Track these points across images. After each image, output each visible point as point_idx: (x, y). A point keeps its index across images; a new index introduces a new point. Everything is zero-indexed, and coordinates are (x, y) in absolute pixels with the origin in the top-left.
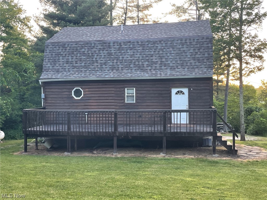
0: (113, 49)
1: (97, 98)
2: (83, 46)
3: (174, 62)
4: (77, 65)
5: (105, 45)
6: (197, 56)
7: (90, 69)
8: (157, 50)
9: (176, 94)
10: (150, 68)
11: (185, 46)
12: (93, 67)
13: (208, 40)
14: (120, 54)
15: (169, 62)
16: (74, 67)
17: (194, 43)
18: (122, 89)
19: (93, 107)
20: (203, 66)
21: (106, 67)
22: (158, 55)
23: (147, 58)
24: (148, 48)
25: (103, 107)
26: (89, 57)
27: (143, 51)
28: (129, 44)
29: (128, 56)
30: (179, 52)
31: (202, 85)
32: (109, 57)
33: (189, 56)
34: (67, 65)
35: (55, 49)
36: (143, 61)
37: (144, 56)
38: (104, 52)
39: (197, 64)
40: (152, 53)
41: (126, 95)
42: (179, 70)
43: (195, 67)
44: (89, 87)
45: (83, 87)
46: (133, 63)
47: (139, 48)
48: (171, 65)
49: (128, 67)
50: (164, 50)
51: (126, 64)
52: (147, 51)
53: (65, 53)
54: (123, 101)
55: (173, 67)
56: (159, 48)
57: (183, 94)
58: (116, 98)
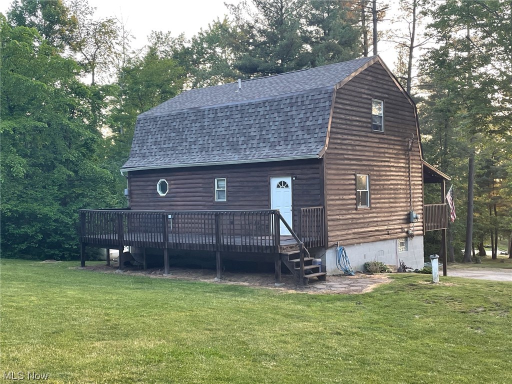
0: (206, 120)
1: (183, 194)
2: (175, 117)
3: (276, 135)
4: (165, 146)
5: (199, 114)
6: (308, 123)
7: (177, 152)
8: (259, 117)
9: (278, 186)
10: (245, 146)
11: (294, 108)
12: (181, 148)
13: (326, 96)
14: (213, 127)
15: (270, 136)
16: (162, 149)
17: (308, 102)
18: (211, 181)
19: (179, 208)
20: (312, 140)
21: (196, 147)
22: (258, 125)
23: (245, 131)
24: (247, 115)
25: (190, 207)
26: (179, 134)
27: (241, 120)
28: (226, 110)
29: (223, 129)
30: (286, 118)
31: (308, 172)
32: (201, 132)
33: (297, 125)
34: (155, 147)
35: (146, 124)
36: (238, 135)
37: (242, 127)
38: (196, 125)
39: (306, 136)
40: (252, 122)
41: (216, 189)
42: (280, 147)
43: (303, 141)
44: (174, 177)
45: (169, 178)
46: (226, 140)
47: (237, 116)
48: (272, 140)
49: (220, 146)
50: (267, 117)
51: (218, 141)
52: (246, 119)
53: (155, 130)
54: (212, 199)
55: (274, 144)
56: (261, 113)
57: (287, 186)
58: (204, 194)
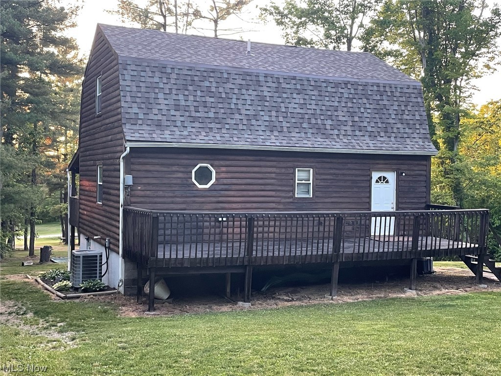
0: (265, 88)
1: (243, 187)
2: (205, 74)
3: (373, 124)
4: (198, 115)
5: (248, 78)
6: (405, 117)
7: (227, 127)
8: (344, 100)
9: (377, 181)
10: (336, 132)
11: (384, 97)
12: (234, 122)
13: (415, 91)
14: (280, 100)
15: (365, 124)
16: (194, 120)
17: (398, 94)
18: (291, 171)
19: (234, 206)
20: (415, 135)
21: (259, 123)
22: (345, 109)
23: (329, 113)
24: (327, 94)
25: (255, 205)
26: (221, 100)
27: (319, 98)
28: (294, 82)
29: (296, 106)
30: (378, 107)
31: (416, 168)
32: (260, 103)
33: (393, 116)
34: (178, 113)
35: (143, 74)
36: (322, 117)
37: (324, 108)
38: (250, 92)
39: (407, 130)
40: (336, 104)
41: (297, 182)
42: (382, 139)
43: (405, 136)
44: (228, 163)
45: (217, 163)
46: (306, 121)
47: (312, 93)
48: (369, 129)
49: (298, 127)
50: (355, 101)
51: (293, 120)
52: (327, 99)
53: (168, 86)
54: (291, 194)
55: (372, 134)
56: (346, 95)
57: (387, 182)
58: (280, 188)
